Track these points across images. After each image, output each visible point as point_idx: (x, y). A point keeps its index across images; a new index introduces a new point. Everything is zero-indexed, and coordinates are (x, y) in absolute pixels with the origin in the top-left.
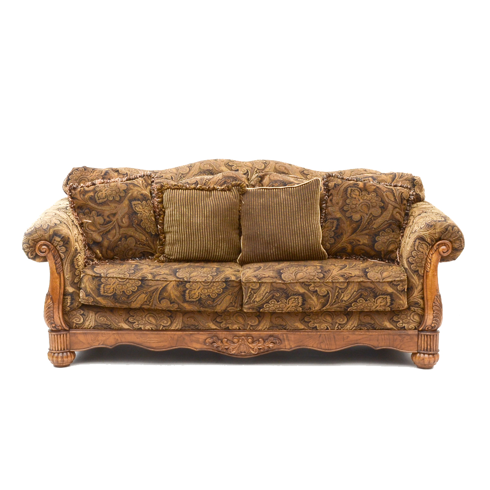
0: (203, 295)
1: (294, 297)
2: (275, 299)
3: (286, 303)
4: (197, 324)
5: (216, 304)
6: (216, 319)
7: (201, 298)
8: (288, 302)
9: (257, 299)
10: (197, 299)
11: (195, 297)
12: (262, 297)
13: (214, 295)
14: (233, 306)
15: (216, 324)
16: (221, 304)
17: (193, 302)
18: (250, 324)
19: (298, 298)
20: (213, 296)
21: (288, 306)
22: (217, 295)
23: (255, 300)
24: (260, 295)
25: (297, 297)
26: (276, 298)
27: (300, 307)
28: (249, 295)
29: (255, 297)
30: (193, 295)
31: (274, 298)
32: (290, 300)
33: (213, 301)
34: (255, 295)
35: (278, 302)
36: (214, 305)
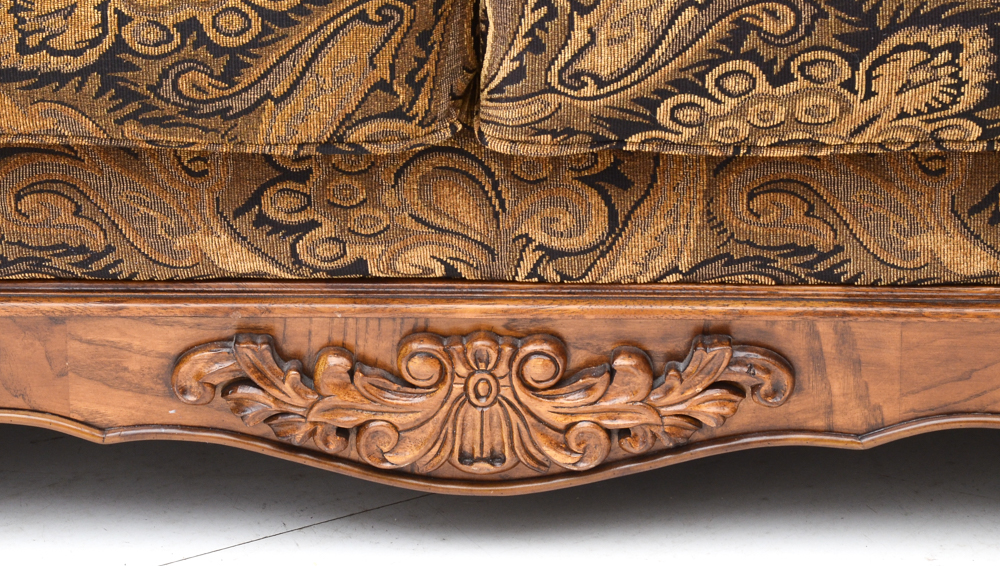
0: (139, 19)
1: (922, 36)
2: (752, 56)
3: (849, 85)
4: (97, 241)
5: (253, 95)
6: (256, 199)
7: (120, 44)
8: (869, 78)
9: (604, 60)
10: (92, 56)
11: (68, 41)
12: (640, 40)
13: (237, 23)
14: (398, 114)
15: (260, 237)
16: (299, 97)
17: (61, 78)
18: (540, 237)
19: (955, 48)
20: (229, 32)
21: (861, 109)
22: (256, 26)
23: (584, 64)
24: (626, 20)
25: (949, 35)
26: (766, 53)
27: (967, 115)
28: (530, 19)
29: (580, 36)
30: (58, 22)
31: (746, 46)
32: (881, 60)
33: (229, 76)
34: (581, 24)
35: (780, 78)
36: (237, 105)
